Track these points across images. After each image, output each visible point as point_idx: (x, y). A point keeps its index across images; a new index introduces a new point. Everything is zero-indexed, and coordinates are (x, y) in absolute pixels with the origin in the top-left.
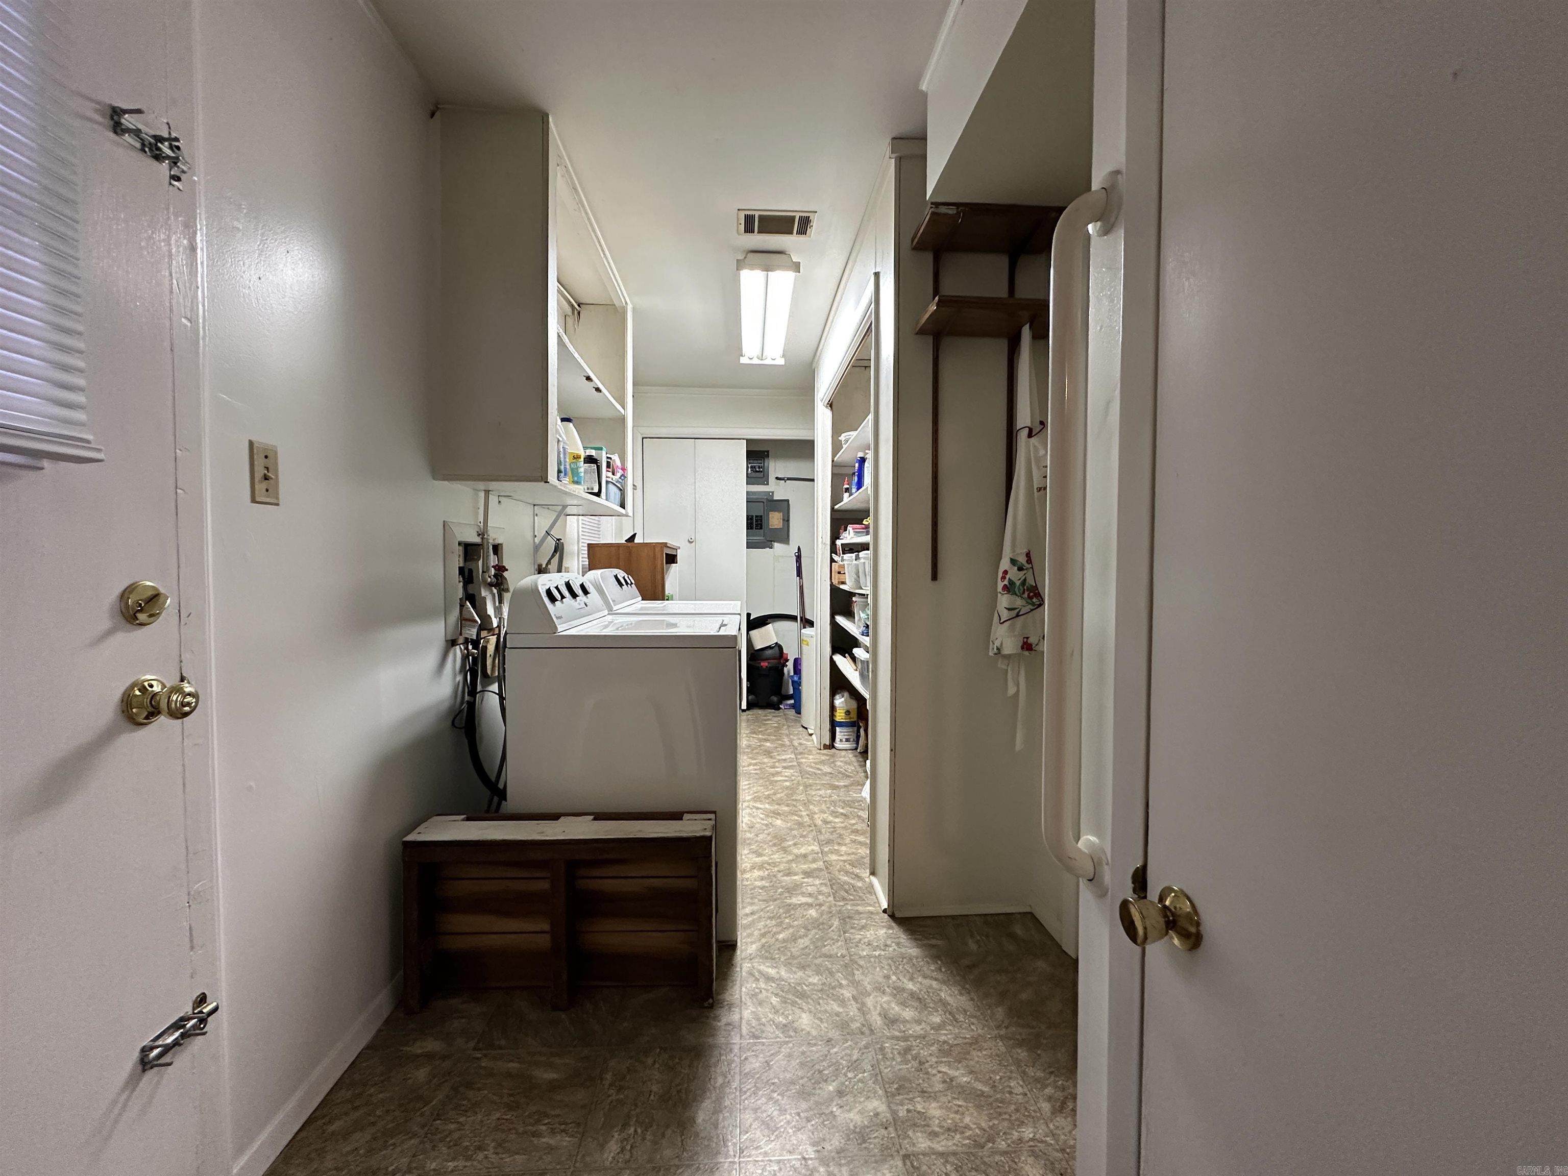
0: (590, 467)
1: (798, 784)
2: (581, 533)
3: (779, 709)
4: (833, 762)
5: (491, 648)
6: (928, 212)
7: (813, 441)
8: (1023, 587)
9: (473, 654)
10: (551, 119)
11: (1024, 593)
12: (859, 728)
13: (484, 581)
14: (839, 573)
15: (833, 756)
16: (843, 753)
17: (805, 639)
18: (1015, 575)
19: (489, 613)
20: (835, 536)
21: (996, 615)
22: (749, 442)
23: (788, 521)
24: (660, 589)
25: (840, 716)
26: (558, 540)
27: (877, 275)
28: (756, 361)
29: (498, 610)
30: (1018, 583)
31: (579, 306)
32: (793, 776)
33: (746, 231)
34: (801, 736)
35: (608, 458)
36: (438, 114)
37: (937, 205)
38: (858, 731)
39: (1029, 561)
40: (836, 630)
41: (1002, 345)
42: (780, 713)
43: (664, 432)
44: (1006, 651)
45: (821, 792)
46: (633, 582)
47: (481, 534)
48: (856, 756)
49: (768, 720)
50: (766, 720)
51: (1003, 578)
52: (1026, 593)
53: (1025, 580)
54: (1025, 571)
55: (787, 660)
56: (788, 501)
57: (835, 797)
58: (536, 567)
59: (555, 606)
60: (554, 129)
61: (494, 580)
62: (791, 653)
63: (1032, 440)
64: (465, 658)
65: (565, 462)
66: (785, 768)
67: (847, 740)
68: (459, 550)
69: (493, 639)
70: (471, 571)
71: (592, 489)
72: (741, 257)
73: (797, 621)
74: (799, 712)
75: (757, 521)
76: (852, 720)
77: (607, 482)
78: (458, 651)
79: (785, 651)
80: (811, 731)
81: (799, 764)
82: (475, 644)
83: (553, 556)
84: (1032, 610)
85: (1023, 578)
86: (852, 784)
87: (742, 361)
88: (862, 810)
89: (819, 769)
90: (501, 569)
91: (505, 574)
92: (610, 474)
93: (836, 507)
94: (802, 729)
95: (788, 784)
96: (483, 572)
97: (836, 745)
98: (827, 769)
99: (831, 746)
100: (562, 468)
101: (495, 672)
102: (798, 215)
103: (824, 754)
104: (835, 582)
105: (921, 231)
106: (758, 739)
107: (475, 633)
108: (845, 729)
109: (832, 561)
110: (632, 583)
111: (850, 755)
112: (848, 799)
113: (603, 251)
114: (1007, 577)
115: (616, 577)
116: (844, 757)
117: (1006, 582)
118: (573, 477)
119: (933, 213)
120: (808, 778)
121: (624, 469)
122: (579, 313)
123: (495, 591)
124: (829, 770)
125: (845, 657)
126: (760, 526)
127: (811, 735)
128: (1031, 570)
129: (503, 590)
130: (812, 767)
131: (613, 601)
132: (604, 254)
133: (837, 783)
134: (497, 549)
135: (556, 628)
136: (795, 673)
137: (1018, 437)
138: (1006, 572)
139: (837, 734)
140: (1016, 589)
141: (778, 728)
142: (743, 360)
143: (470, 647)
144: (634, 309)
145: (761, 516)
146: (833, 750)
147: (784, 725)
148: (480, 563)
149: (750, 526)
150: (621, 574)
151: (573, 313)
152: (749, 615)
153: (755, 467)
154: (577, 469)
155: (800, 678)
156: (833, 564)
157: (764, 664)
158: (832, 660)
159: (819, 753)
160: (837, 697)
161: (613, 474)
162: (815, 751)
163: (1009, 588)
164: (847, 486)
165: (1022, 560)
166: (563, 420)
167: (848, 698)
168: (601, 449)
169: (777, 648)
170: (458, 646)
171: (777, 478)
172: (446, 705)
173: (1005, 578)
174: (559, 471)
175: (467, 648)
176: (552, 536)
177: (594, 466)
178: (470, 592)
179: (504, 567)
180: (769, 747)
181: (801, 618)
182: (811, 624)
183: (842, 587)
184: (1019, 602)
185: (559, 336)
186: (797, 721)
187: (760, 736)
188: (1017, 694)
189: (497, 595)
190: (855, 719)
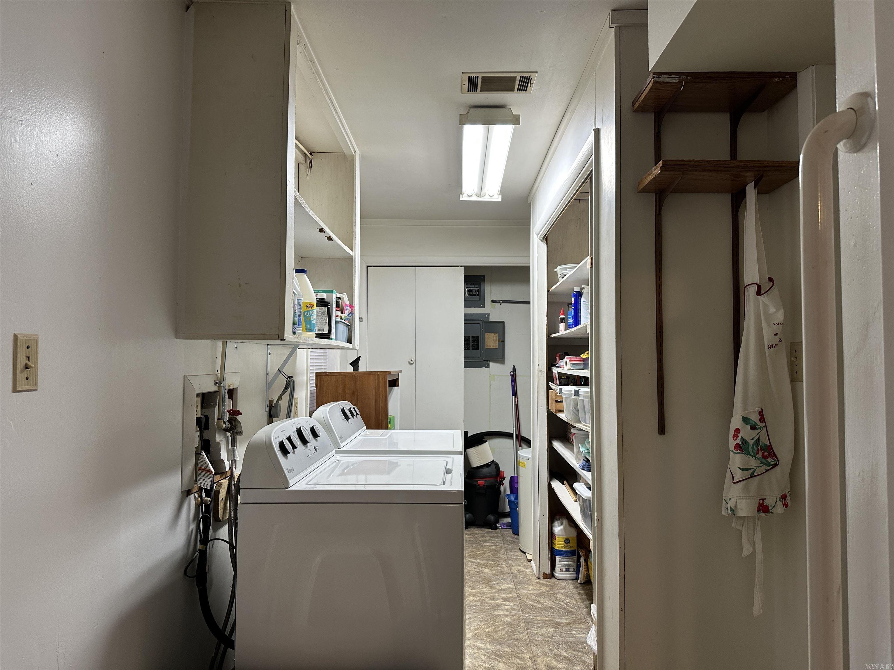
0: (320, 309)
1: (519, 620)
2: (309, 364)
3: (496, 528)
4: (554, 594)
5: (223, 493)
6: (649, 82)
7: (528, 268)
8: (757, 447)
9: (206, 501)
10: (292, 7)
11: (758, 453)
12: (579, 557)
13: (219, 428)
14: (557, 401)
15: (553, 587)
16: (563, 583)
17: (522, 460)
18: (746, 433)
19: (222, 458)
20: (551, 363)
21: (728, 474)
22: (466, 268)
23: (503, 342)
24: (383, 415)
25: (559, 545)
26: (289, 377)
27: (597, 132)
28: (474, 198)
29: (231, 453)
30: (751, 442)
31: (311, 154)
32: (513, 609)
33: (469, 90)
34: (519, 562)
35: (337, 298)
36: (192, 8)
37: (659, 75)
38: (578, 561)
39: (762, 419)
40: (554, 456)
41: (726, 199)
42: (498, 532)
43: (386, 261)
44: (742, 513)
45: (543, 631)
46: (358, 412)
47: (218, 383)
48: (576, 588)
49: (486, 541)
50: (483, 541)
51: (735, 436)
52: (761, 453)
53: (759, 439)
54: (759, 431)
55: (504, 478)
56: (503, 323)
57: (557, 638)
58: (268, 403)
59: (287, 458)
60: (295, 15)
61: (229, 425)
62: (508, 472)
63: (761, 298)
64: (198, 506)
65: (299, 312)
66: (505, 600)
67: (567, 570)
68: (196, 401)
69: (225, 483)
70: (207, 417)
71: (323, 330)
72: (463, 112)
73: (513, 439)
74: (516, 532)
75: (473, 342)
76: (572, 549)
77: (337, 322)
78: (192, 500)
79: (501, 469)
80: (529, 557)
81: (519, 596)
82: (209, 493)
83: (284, 392)
84: (767, 471)
85: (757, 437)
86: (574, 622)
87: (461, 199)
88: (586, 653)
89: (539, 602)
90: (235, 413)
91: (239, 418)
92: (339, 313)
93: (553, 336)
94: (519, 553)
95: (508, 619)
96: (219, 419)
97: (556, 575)
98: (548, 603)
99: (551, 575)
100: (297, 319)
101: (226, 516)
102: (519, 76)
103: (543, 584)
104: (553, 410)
105: (643, 97)
106: (477, 563)
107: (209, 484)
108: (564, 559)
109: (549, 388)
110: (357, 414)
111: (570, 587)
112: (571, 639)
113: (335, 110)
114: (740, 435)
115: (343, 411)
116: (564, 588)
117: (739, 441)
118: (306, 325)
119: (655, 82)
120: (528, 613)
121: (352, 307)
122: (311, 161)
123: (229, 434)
124: (550, 604)
125: (563, 484)
126: (476, 346)
127: (530, 561)
128: (765, 429)
129: (237, 433)
130: (532, 600)
131: (341, 438)
132: (336, 113)
133: (558, 620)
134: (232, 393)
135: (288, 483)
136: (511, 491)
137: (746, 293)
138: (738, 431)
139: (557, 562)
140: (750, 449)
141: (496, 552)
142: (463, 198)
143: (204, 494)
144: (362, 157)
145: (478, 337)
146: (553, 580)
147: (501, 547)
148: (216, 409)
149: (467, 346)
150: (347, 405)
151: (306, 161)
152: (466, 433)
153: (471, 291)
154: (310, 317)
155: (517, 498)
156: (550, 391)
157: (481, 483)
158: (550, 486)
159: (539, 583)
160: (556, 523)
161: (342, 313)
162: (535, 581)
163: (742, 447)
164: (563, 316)
165: (755, 418)
166: (298, 271)
167: (568, 526)
168: (332, 292)
169: (493, 466)
170: (192, 495)
171: (493, 301)
172: (179, 555)
173: (738, 437)
174: (294, 324)
175: (201, 496)
176: (284, 374)
177: (325, 309)
178: (206, 437)
179: (238, 411)
180: (488, 574)
181: (517, 436)
182: (528, 442)
183: (560, 415)
184: (753, 463)
185: (296, 199)
186: (516, 543)
187: (478, 561)
188: (753, 554)
189: (230, 438)
190: (575, 548)
